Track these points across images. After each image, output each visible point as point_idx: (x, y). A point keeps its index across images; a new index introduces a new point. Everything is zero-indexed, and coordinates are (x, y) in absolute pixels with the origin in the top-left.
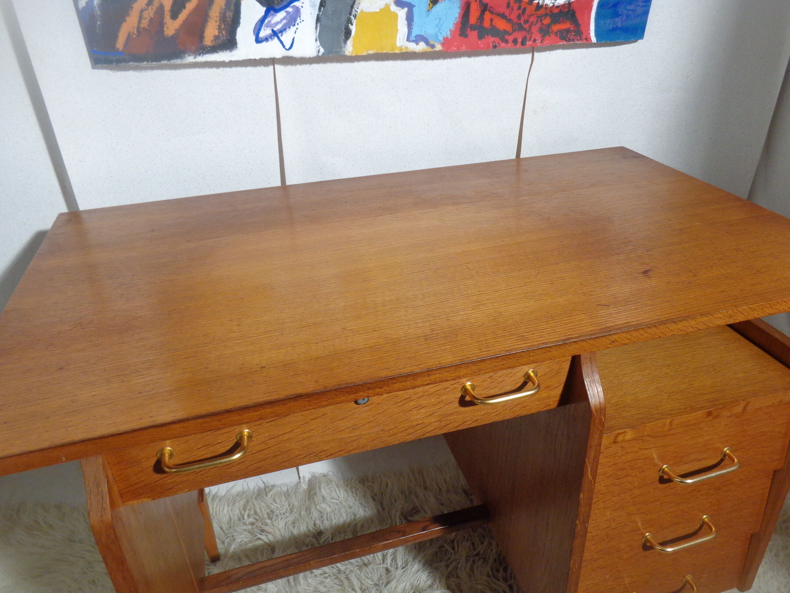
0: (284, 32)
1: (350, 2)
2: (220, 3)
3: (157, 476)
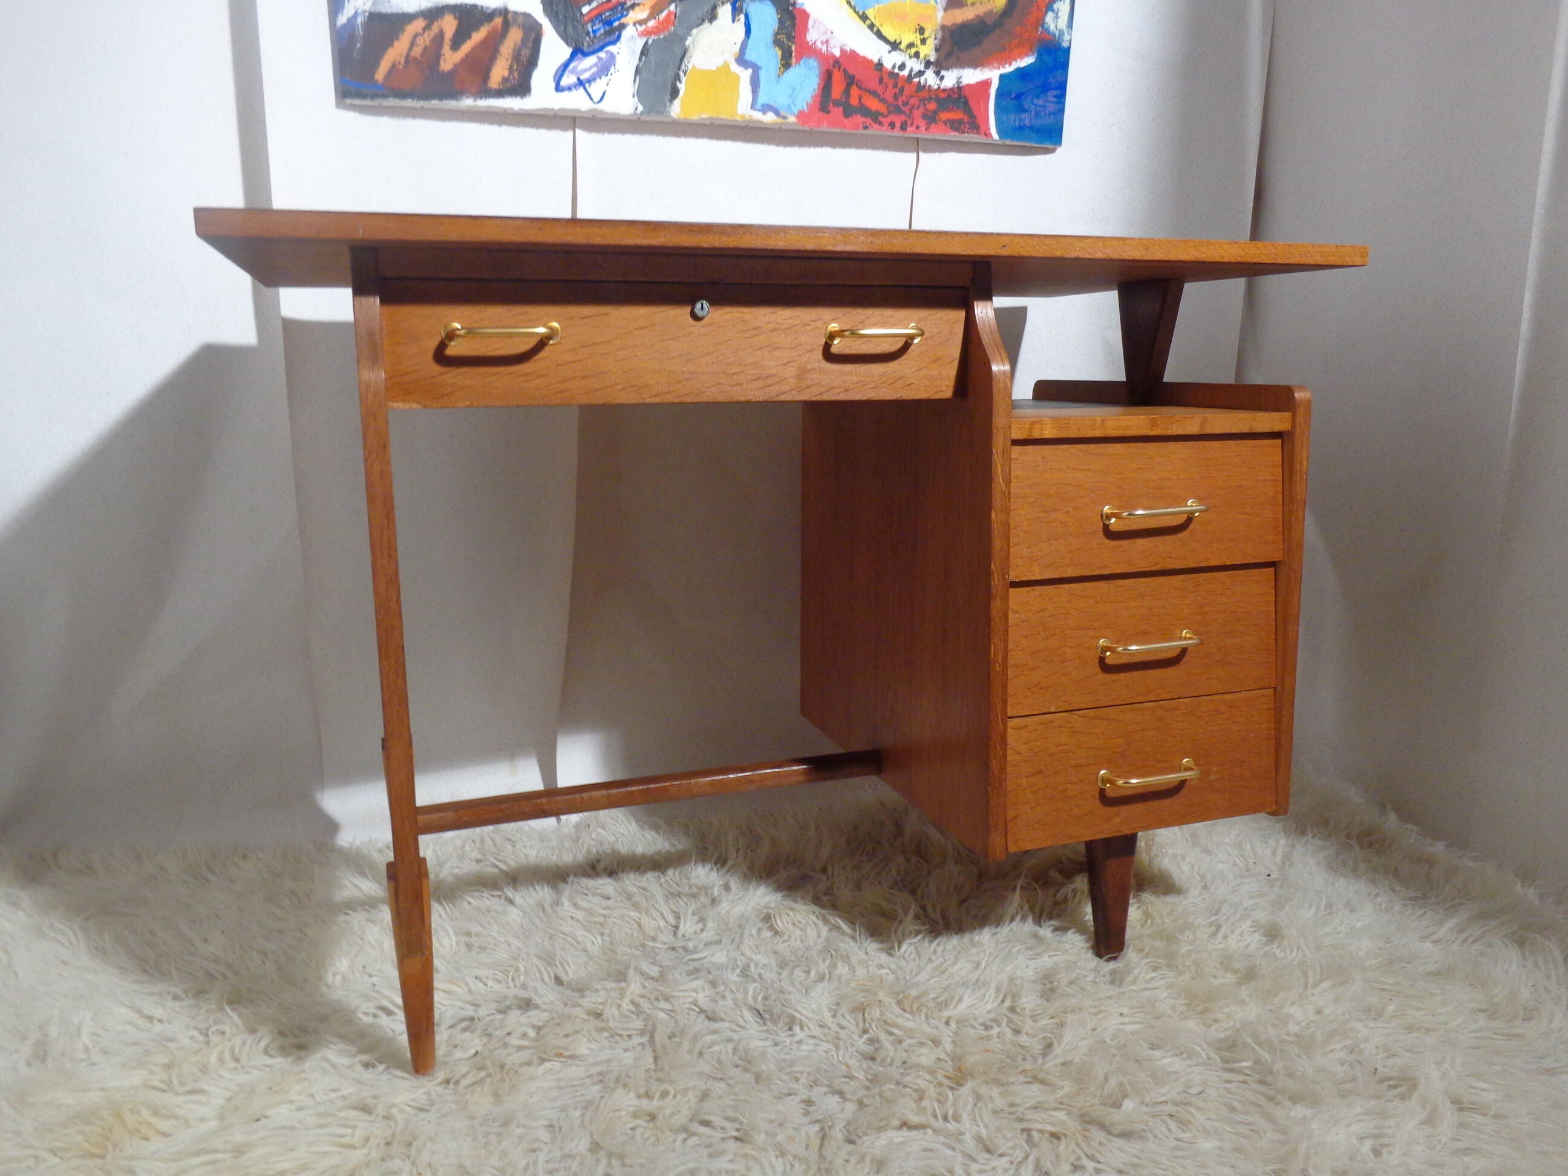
0: (593, 83)
1: (680, 54)
2: (515, 35)
3: (437, 368)
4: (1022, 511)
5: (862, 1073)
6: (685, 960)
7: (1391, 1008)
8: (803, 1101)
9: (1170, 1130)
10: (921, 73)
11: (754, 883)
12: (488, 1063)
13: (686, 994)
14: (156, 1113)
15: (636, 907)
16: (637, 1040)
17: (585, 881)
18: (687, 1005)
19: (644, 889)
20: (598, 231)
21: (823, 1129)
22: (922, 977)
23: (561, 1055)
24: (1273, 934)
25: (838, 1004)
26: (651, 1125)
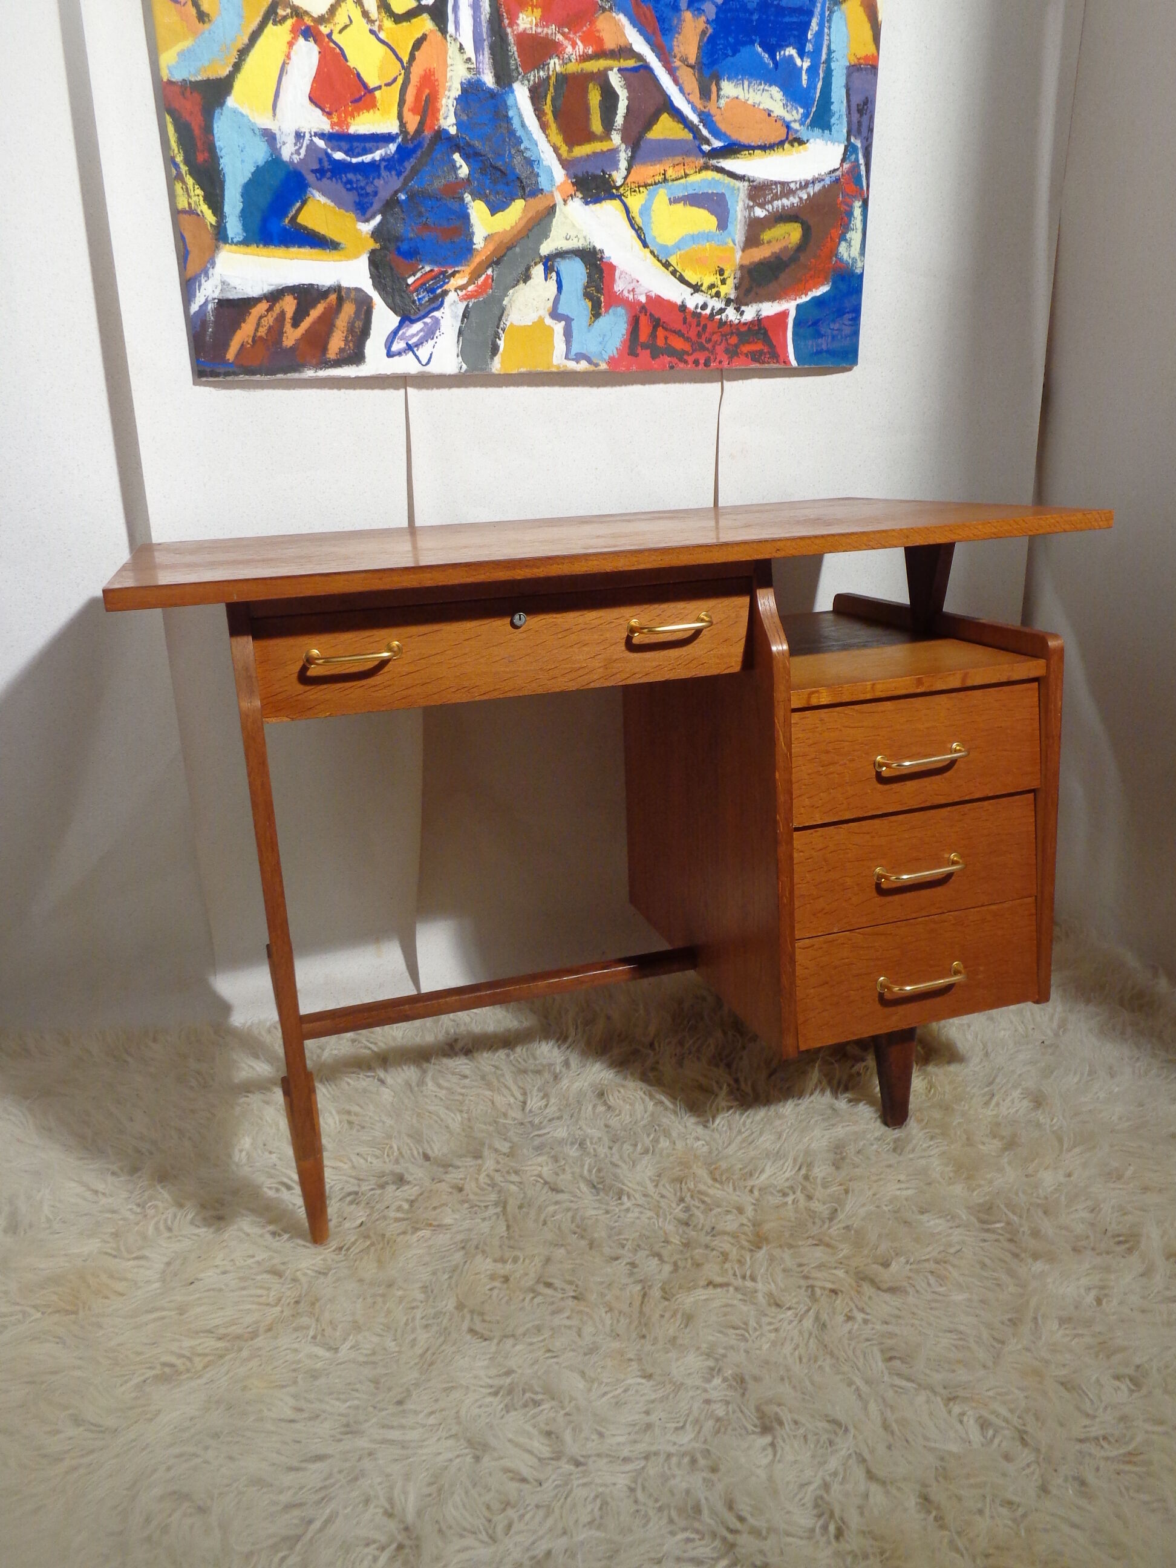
0: (420, 346)
1: (497, 313)
2: (348, 310)
3: (301, 688)
4: (803, 768)
5: (678, 1237)
6: (532, 1135)
7: (1129, 1173)
8: (627, 1264)
9: (929, 1284)
10: (722, 311)
11: (591, 1060)
12: (371, 1234)
13: (533, 1168)
14: (111, 1276)
15: (489, 1086)
16: (492, 1211)
17: (445, 1061)
18: (534, 1178)
19: (497, 1067)
20: (429, 575)
21: (644, 1288)
22: (730, 1151)
23: (431, 1225)
24: (1038, 1101)
25: (659, 1176)
26: (505, 1286)
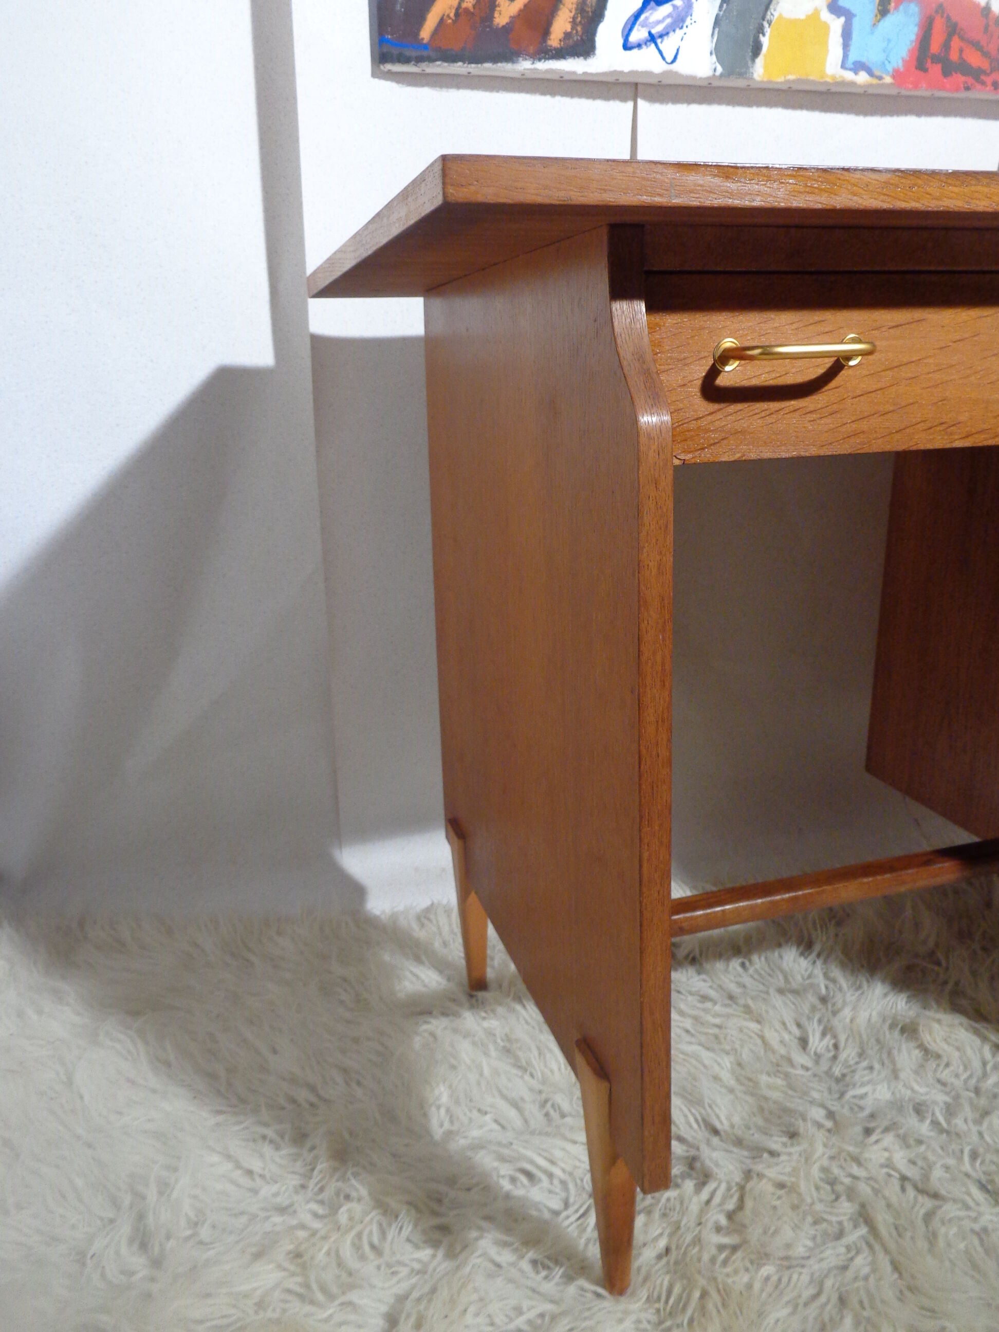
0: (665, 38)
3: (704, 406)
